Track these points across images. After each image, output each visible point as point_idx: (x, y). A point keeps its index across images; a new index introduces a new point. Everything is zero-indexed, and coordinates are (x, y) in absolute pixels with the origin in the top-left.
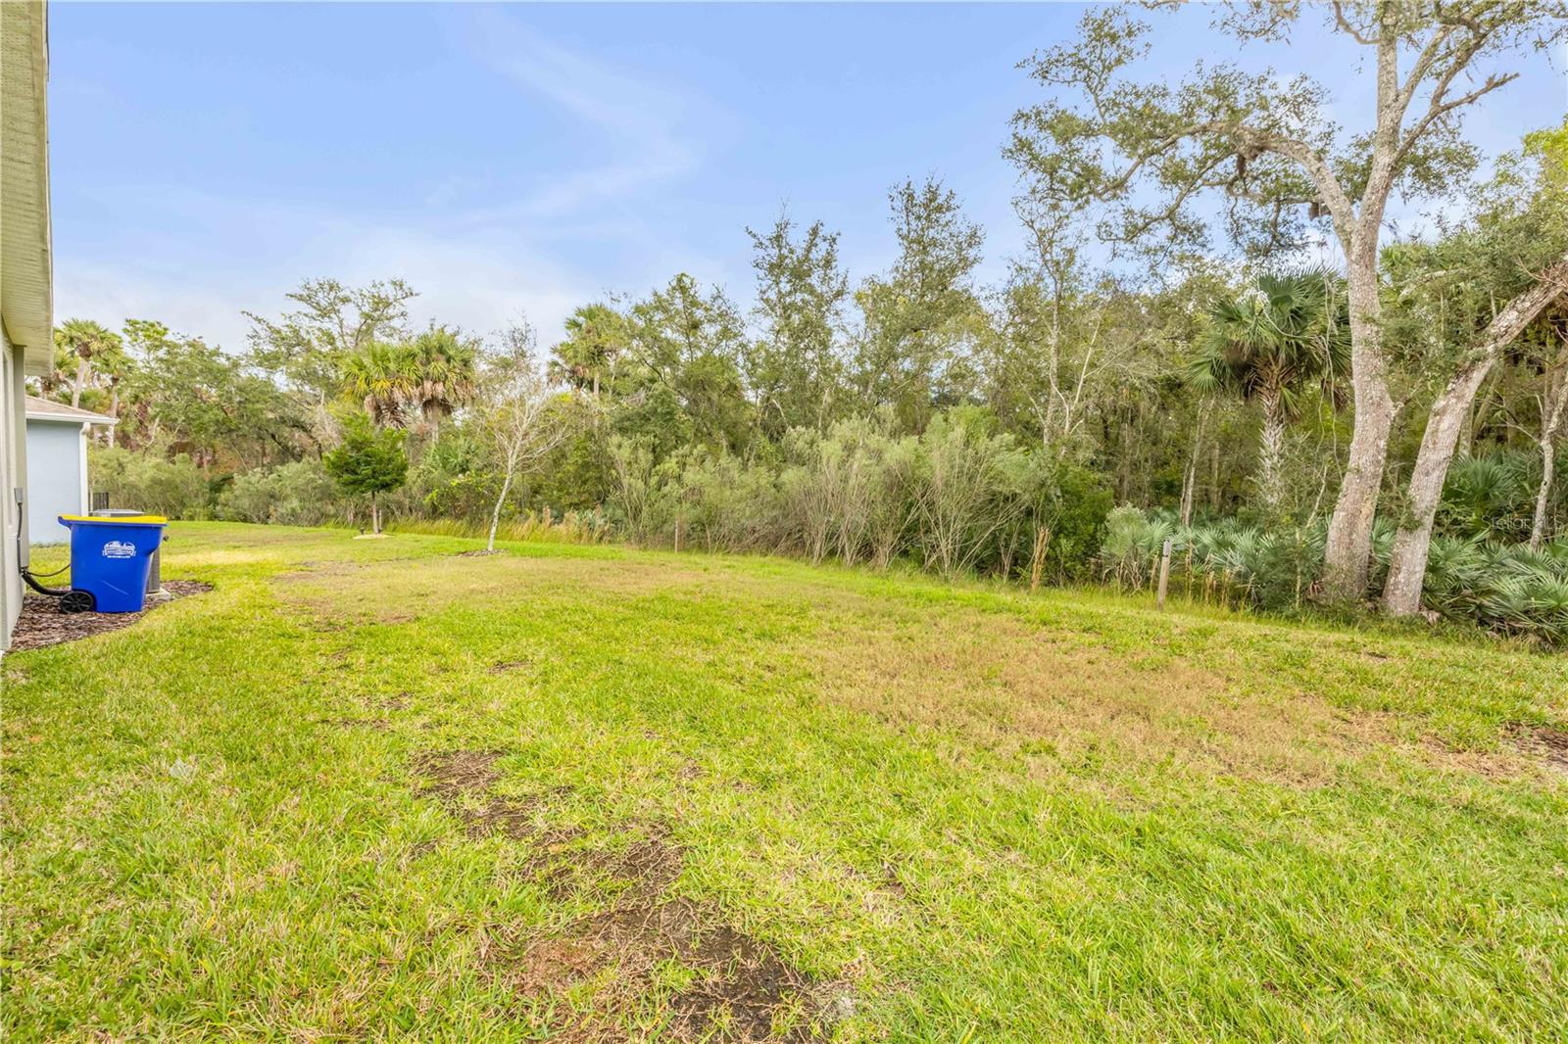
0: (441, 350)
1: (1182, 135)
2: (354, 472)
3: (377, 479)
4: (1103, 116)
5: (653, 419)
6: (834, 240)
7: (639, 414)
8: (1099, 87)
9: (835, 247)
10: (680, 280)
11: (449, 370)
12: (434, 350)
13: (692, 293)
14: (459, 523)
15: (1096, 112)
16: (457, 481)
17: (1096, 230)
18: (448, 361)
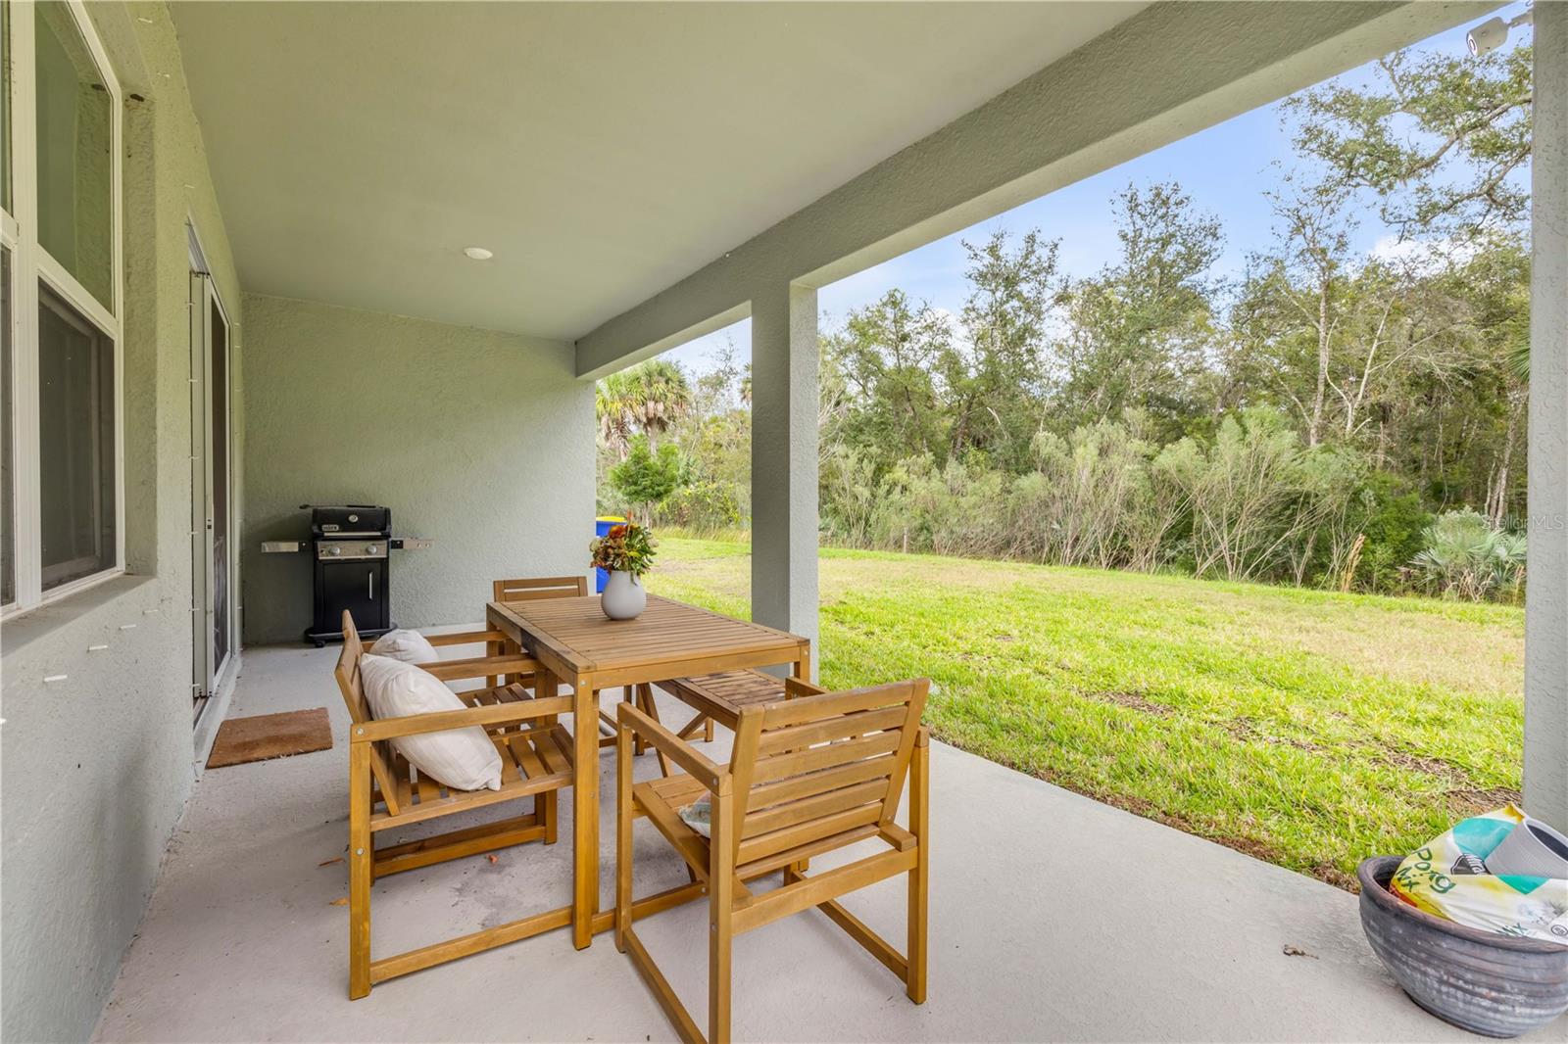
0: (661, 373)
1: (1514, 105)
2: (635, 484)
3: (653, 489)
4: (1401, 92)
5: (867, 429)
6: (1056, 246)
7: (851, 425)
8: (1396, 61)
9: (1056, 252)
10: (892, 296)
11: (668, 391)
12: (655, 373)
13: (903, 306)
14: (686, 530)
15: (1393, 88)
16: (689, 491)
17: (1380, 214)
18: (667, 382)
